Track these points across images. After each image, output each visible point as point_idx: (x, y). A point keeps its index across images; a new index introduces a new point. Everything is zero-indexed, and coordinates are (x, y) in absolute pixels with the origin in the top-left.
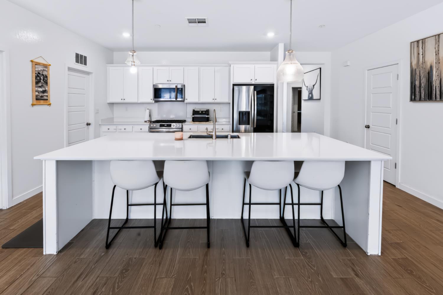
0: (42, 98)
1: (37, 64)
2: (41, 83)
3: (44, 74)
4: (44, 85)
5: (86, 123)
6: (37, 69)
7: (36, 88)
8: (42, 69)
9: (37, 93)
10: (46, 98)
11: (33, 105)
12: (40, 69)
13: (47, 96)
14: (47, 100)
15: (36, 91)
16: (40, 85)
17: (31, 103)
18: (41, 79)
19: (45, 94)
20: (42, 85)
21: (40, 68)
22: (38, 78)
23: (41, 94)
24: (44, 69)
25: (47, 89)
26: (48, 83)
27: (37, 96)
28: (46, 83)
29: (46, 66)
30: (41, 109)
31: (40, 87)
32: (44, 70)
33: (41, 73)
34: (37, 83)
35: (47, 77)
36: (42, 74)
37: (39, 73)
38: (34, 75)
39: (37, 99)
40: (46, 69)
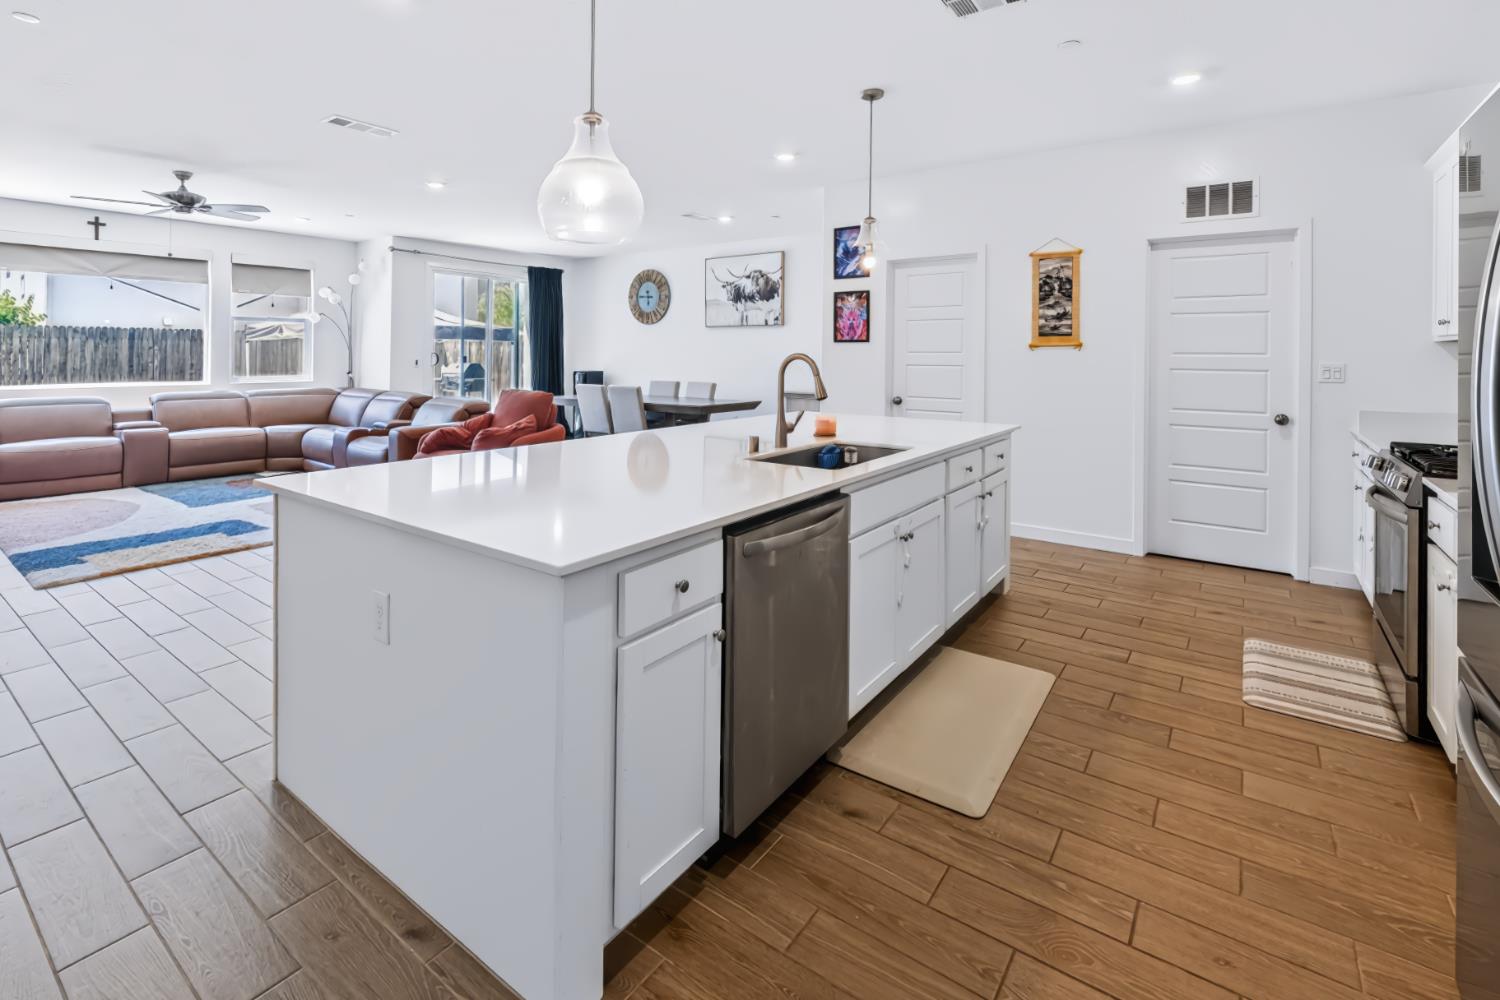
0: (1056, 332)
1: (1043, 258)
2: (1055, 298)
3: (1062, 275)
4: (1063, 302)
5: (1270, 416)
6: (1042, 270)
7: (1041, 311)
8: (1058, 265)
9: (1042, 322)
10: (1065, 330)
11: (1032, 346)
12: (1050, 268)
13: (1070, 327)
14: (1070, 334)
15: (1041, 317)
16: (1051, 301)
17: (1030, 341)
18: (1053, 289)
19: (1064, 322)
20: (1057, 303)
21: (1049, 266)
22: (1047, 288)
23: (1053, 323)
24: (1064, 264)
25: (1068, 309)
26: (1073, 296)
27: (1041, 327)
28: (1069, 296)
29: (1070, 257)
30: (1056, 355)
31: (1051, 307)
32: (1062, 267)
33: (1054, 276)
34: (1042, 299)
35: (1069, 281)
36: (1058, 278)
37: (1049, 277)
38: (1038, 282)
39: (1041, 334)
40: (1070, 264)
